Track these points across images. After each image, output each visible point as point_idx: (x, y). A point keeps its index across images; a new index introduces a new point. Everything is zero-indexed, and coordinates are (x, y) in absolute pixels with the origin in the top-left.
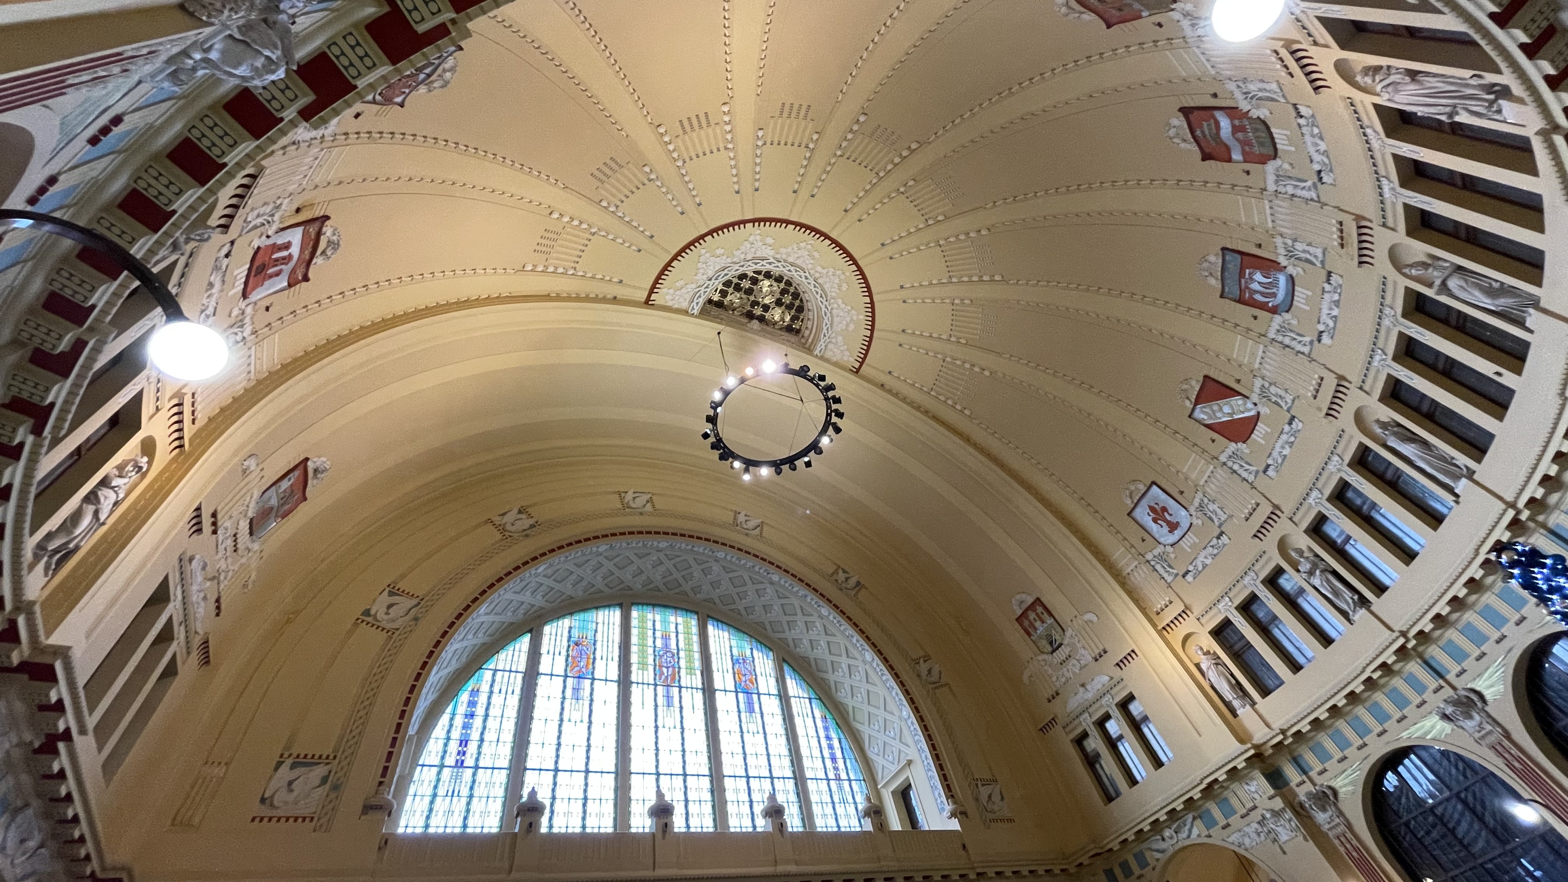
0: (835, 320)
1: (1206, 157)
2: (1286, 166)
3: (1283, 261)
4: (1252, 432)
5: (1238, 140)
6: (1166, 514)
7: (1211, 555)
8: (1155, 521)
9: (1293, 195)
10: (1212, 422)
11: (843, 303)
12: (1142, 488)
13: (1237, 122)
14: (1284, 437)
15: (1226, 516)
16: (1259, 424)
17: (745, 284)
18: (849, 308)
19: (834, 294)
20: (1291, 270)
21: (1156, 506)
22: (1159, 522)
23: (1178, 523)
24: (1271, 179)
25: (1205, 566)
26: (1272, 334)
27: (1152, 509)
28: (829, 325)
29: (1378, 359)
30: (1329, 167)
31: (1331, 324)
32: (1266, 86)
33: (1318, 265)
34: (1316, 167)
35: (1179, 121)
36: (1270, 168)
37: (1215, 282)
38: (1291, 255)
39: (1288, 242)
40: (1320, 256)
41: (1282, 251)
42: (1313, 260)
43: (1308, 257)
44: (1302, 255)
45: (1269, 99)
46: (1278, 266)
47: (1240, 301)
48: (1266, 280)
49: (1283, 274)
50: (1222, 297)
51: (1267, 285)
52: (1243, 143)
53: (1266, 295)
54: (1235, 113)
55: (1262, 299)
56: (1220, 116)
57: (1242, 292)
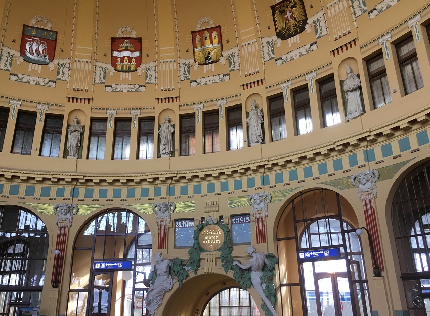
1: (114, 40)
2: (111, 74)
3: (56, 61)
5: (124, 57)
9: (95, 73)
13: (133, 59)
20: (51, 65)
24: (104, 65)
26: (5, 50)
29: (16, 103)
30: (114, 91)
31: (24, 80)
32: (153, 78)
33: (58, 77)
34: (114, 86)
35: (133, 35)
36: (109, 66)
37: (33, 23)
38: (60, 65)
39: (67, 65)
40: (64, 79)
41: (61, 62)
42: (60, 75)
43: (61, 73)
44: (61, 70)
45: (147, 77)
46: (52, 58)
47: (23, 35)
48: (41, 50)
49: (47, 60)
50: (24, 25)
51: (38, 50)
52: (122, 59)
53: (31, 49)
54: (139, 60)
55: (28, 47)
56: (137, 54)
57: (30, 37)
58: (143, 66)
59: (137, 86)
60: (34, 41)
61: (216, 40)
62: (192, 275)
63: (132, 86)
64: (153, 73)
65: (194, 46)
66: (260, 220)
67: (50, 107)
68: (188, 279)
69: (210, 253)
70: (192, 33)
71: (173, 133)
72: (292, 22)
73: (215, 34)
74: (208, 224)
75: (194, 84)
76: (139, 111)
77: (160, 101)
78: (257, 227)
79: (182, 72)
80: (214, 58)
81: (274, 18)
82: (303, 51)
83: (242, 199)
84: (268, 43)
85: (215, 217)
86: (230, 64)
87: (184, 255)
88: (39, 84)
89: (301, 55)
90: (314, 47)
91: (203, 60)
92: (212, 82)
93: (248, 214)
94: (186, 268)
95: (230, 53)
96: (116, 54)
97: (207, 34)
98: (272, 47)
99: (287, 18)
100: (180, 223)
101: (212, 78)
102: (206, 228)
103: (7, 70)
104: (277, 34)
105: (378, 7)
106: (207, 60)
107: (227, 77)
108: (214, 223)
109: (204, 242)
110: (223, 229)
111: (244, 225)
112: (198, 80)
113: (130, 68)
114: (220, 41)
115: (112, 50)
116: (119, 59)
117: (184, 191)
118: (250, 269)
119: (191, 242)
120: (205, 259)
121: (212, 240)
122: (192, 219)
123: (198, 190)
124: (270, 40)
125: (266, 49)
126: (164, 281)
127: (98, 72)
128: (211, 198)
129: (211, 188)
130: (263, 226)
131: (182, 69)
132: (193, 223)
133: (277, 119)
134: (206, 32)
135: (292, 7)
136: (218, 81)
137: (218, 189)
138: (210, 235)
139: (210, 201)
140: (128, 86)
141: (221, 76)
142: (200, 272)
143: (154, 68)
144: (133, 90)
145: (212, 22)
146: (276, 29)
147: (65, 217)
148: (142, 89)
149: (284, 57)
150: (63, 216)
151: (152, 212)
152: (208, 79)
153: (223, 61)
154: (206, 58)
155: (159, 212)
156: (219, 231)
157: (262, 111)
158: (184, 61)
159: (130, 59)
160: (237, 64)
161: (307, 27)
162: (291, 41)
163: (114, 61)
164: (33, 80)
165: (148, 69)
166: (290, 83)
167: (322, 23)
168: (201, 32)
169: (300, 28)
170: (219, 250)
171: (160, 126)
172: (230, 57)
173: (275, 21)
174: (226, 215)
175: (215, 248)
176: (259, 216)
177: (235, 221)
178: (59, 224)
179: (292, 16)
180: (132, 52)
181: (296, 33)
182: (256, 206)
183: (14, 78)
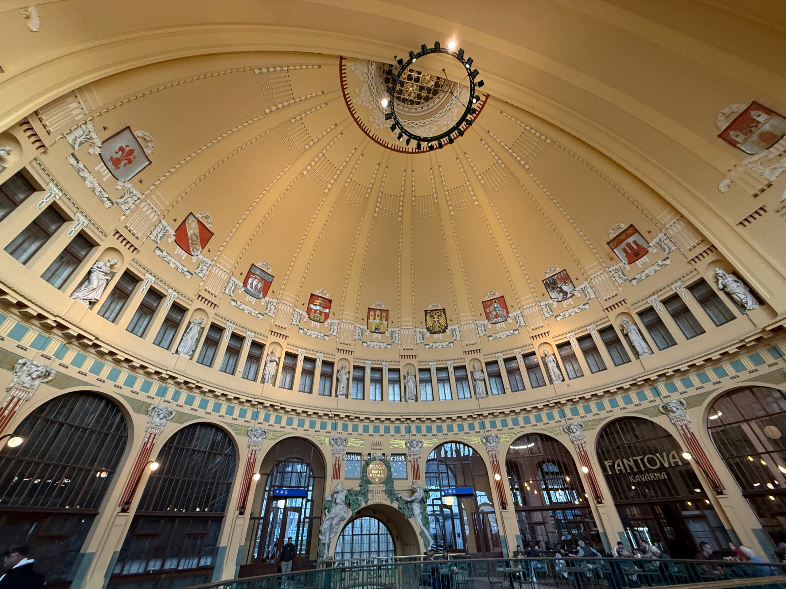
0: (368, 93)
2: (305, 320)
3: (267, 298)
4: (181, 248)
5: (317, 310)
6: (127, 162)
7: (94, 188)
8: (121, 149)
9: (294, 316)
10: (187, 225)
11: (368, 107)
12: (148, 151)
14: (181, 266)
15: (125, 210)
16: (186, 254)
17: (424, 94)
18: (363, 105)
19: (375, 111)
20: (263, 300)
21: (132, 157)
22: (120, 153)
23: (118, 168)
24: (301, 312)
25: (84, 179)
26: (233, 278)
27: (131, 152)
28: (372, 88)
29: (232, 325)
30: (305, 334)
31: (240, 308)
32: (335, 332)
33: (266, 312)
34: (306, 330)
35: (327, 296)
36: (305, 314)
37: (259, 265)
38: (269, 302)
39: (275, 304)
40: (269, 314)
41: (271, 300)
42: (267, 311)
43: (268, 309)
44: (269, 306)
45: (331, 329)
46: (265, 295)
47: (249, 271)
48: (259, 287)
49: (261, 296)
50: (253, 264)
51: (256, 286)
52: (315, 311)
53: (252, 283)
54: (327, 316)
55: (250, 281)
56: (327, 311)
57: (254, 274)
58: (329, 321)
59: (323, 335)
60: (256, 278)
61: (385, 318)
62: (363, 505)
63: (319, 334)
64: (336, 328)
65: (368, 318)
66: (415, 460)
67: (256, 335)
68: (360, 508)
69: (376, 485)
70: (369, 308)
71: (348, 379)
72: (438, 324)
73: (384, 314)
74: (374, 459)
75: (365, 344)
76: (322, 355)
77: (339, 351)
78: (414, 466)
79: (357, 334)
80: (381, 330)
81: (426, 318)
82: (444, 344)
83: (400, 442)
84: (420, 332)
85: (379, 454)
86: (392, 338)
87: (355, 485)
88: (251, 314)
89: (443, 347)
90: (452, 344)
91: (373, 329)
92: (378, 347)
93: (405, 455)
94: (360, 498)
95: (393, 330)
96: (312, 306)
97: (378, 313)
98: (423, 336)
99: (435, 321)
100: (349, 456)
101: (379, 344)
102: (372, 463)
103: (230, 295)
104: (427, 328)
105: (494, 335)
106: (377, 330)
107: (390, 346)
108: (380, 460)
109: (371, 475)
110: (387, 466)
111: (400, 463)
112: (369, 343)
113: (320, 319)
114: (387, 320)
115: (309, 303)
116: (313, 310)
117: (355, 429)
118: (412, 502)
119: (357, 474)
120: (373, 491)
121: (378, 473)
122: (360, 454)
123: (366, 429)
124: (421, 330)
125: (418, 335)
126: (341, 510)
127: (296, 316)
128: (377, 438)
129: (377, 430)
130: (418, 466)
131: (357, 331)
132: (359, 458)
133: (424, 384)
134: (378, 311)
135: (439, 316)
136: (383, 347)
137: (382, 431)
138: (377, 469)
139: (376, 440)
140: (316, 333)
141: (385, 344)
142: (370, 503)
143: (337, 324)
144: (319, 337)
145: (383, 306)
146: (426, 325)
147: (258, 440)
148: (327, 338)
149: (431, 345)
150: (255, 439)
151: (328, 444)
152: (375, 343)
153: (387, 334)
154: (376, 329)
155: (335, 445)
156: (384, 467)
157: (415, 376)
158: (359, 326)
159: (321, 313)
160: (397, 339)
161: (447, 331)
162: (436, 336)
163: (309, 311)
164: (248, 309)
165: (332, 324)
166: (435, 363)
167: (458, 332)
168: (375, 310)
169: (444, 330)
170: (382, 483)
171: (338, 371)
172: (392, 333)
173: (426, 320)
174: (388, 453)
175: (379, 480)
176: (415, 457)
177: (393, 459)
178: (251, 447)
179: (438, 321)
180: (324, 308)
181: (440, 332)
182: (412, 449)
183: (233, 303)
